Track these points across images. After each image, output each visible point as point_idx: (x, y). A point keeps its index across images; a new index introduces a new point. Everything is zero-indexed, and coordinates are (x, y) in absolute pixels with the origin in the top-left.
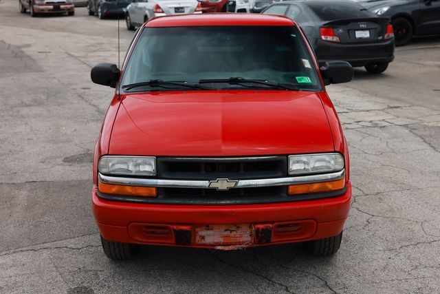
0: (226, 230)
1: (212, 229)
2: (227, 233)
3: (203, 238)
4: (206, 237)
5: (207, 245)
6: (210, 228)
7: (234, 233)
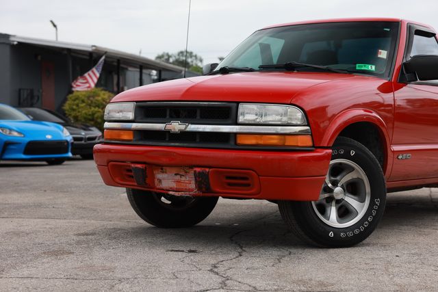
0: (176, 174)
1: (166, 173)
2: (178, 177)
3: (160, 181)
4: (163, 181)
5: (163, 190)
6: (164, 170)
7: (183, 179)
